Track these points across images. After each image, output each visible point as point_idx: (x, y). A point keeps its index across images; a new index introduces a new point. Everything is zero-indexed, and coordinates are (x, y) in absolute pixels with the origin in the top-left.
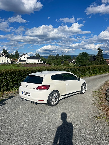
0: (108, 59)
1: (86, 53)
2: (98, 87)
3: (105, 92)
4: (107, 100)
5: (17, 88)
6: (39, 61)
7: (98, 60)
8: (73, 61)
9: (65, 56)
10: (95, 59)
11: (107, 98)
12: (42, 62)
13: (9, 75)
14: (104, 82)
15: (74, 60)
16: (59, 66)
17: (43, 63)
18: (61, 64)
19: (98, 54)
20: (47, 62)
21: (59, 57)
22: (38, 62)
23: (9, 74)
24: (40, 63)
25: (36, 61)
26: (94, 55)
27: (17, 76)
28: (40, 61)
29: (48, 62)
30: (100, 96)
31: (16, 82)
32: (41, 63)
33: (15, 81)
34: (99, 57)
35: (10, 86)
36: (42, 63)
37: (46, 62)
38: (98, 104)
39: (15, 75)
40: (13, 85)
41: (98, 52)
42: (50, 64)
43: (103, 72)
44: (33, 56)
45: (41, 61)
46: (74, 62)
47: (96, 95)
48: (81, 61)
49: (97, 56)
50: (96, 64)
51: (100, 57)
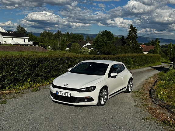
0: (143, 43)
1: (110, 32)
2: (137, 86)
3: (148, 92)
4: (153, 102)
5: (16, 86)
6: (24, 41)
7: (129, 45)
8: (87, 45)
9: (72, 34)
10: (125, 43)
11: (153, 99)
12: (31, 43)
13: (6, 64)
14: (143, 80)
15: (88, 43)
16: (63, 52)
17: (32, 45)
18: (67, 49)
19: (129, 35)
20: (39, 43)
21: (61, 35)
22: (23, 43)
23: (7, 62)
24: (26, 45)
25: (19, 41)
26: (123, 37)
27: (18, 66)
28: (27, 40)
29: (42, 44)
30: (143, 97)
31: (16, 76)
32: (28, 45)
33: (14, 74)
34: (130, 41)
35: (6, 83)
36: (30, 45)
37: (37, 44)
38: (143, 106)
39: (16, 65)
40: (11, 81)
41: (130, 31)
42: (45, 47)
43: (139, 66)
44: (12, 31)
45: (29, 41)
46: (89, 47)
47: (137, 96)
48: (101, 46)
49: (128, 38)
50: (126, 52)
51: (133, 40)
